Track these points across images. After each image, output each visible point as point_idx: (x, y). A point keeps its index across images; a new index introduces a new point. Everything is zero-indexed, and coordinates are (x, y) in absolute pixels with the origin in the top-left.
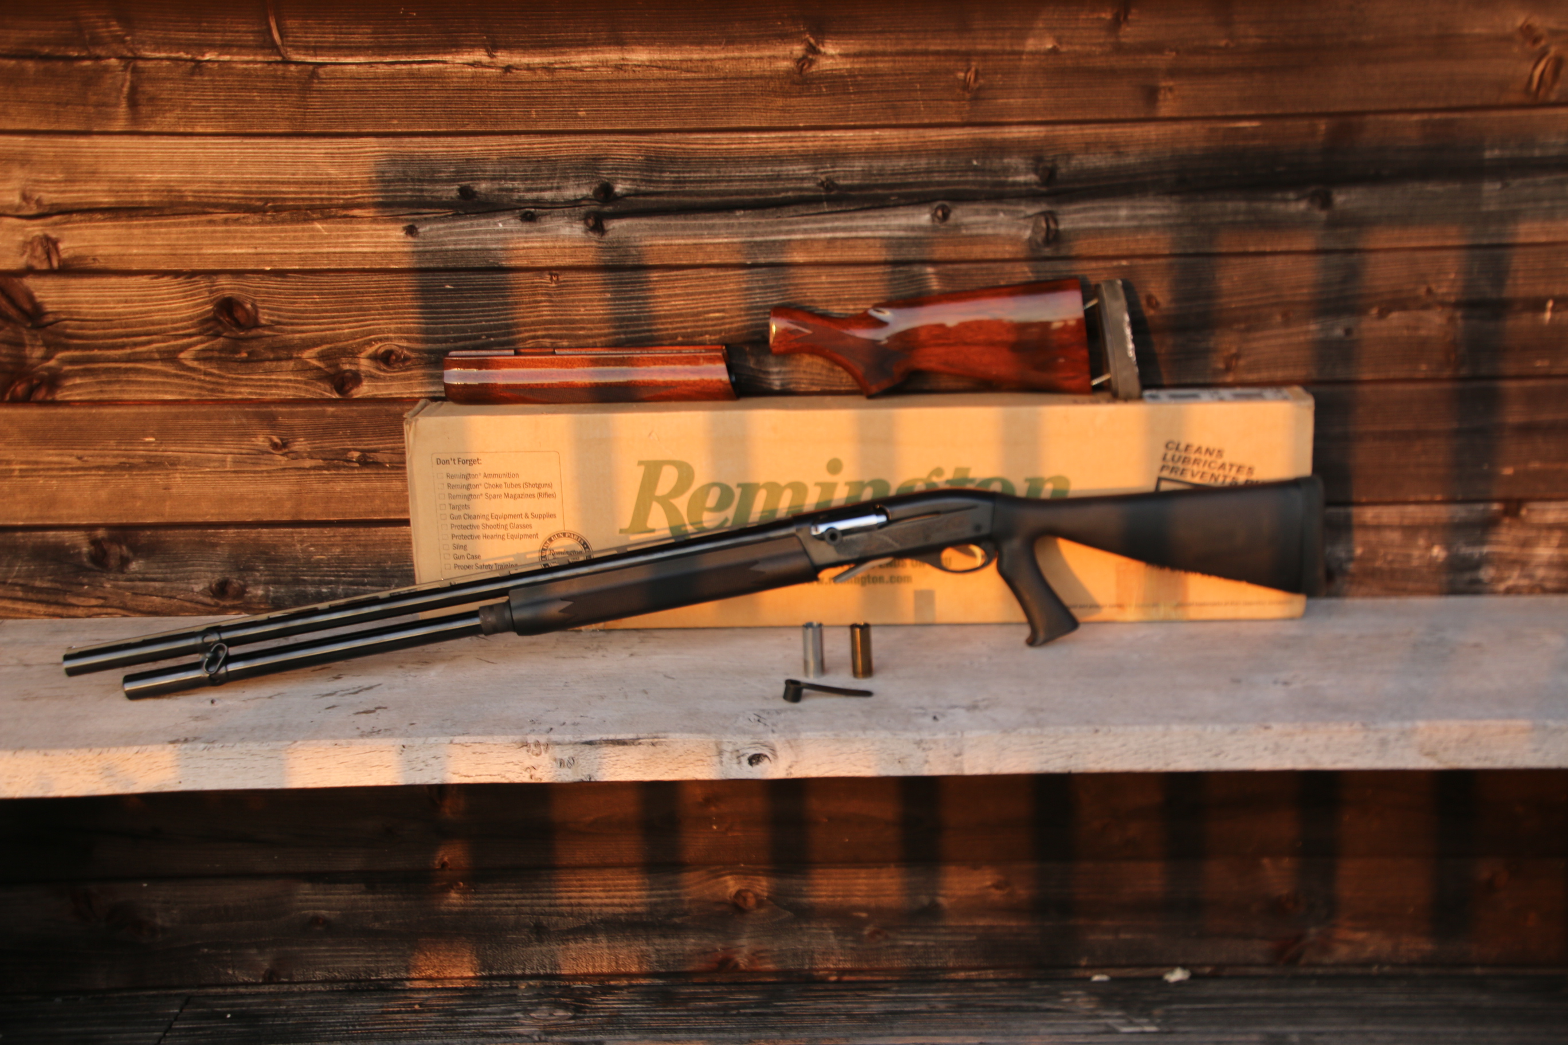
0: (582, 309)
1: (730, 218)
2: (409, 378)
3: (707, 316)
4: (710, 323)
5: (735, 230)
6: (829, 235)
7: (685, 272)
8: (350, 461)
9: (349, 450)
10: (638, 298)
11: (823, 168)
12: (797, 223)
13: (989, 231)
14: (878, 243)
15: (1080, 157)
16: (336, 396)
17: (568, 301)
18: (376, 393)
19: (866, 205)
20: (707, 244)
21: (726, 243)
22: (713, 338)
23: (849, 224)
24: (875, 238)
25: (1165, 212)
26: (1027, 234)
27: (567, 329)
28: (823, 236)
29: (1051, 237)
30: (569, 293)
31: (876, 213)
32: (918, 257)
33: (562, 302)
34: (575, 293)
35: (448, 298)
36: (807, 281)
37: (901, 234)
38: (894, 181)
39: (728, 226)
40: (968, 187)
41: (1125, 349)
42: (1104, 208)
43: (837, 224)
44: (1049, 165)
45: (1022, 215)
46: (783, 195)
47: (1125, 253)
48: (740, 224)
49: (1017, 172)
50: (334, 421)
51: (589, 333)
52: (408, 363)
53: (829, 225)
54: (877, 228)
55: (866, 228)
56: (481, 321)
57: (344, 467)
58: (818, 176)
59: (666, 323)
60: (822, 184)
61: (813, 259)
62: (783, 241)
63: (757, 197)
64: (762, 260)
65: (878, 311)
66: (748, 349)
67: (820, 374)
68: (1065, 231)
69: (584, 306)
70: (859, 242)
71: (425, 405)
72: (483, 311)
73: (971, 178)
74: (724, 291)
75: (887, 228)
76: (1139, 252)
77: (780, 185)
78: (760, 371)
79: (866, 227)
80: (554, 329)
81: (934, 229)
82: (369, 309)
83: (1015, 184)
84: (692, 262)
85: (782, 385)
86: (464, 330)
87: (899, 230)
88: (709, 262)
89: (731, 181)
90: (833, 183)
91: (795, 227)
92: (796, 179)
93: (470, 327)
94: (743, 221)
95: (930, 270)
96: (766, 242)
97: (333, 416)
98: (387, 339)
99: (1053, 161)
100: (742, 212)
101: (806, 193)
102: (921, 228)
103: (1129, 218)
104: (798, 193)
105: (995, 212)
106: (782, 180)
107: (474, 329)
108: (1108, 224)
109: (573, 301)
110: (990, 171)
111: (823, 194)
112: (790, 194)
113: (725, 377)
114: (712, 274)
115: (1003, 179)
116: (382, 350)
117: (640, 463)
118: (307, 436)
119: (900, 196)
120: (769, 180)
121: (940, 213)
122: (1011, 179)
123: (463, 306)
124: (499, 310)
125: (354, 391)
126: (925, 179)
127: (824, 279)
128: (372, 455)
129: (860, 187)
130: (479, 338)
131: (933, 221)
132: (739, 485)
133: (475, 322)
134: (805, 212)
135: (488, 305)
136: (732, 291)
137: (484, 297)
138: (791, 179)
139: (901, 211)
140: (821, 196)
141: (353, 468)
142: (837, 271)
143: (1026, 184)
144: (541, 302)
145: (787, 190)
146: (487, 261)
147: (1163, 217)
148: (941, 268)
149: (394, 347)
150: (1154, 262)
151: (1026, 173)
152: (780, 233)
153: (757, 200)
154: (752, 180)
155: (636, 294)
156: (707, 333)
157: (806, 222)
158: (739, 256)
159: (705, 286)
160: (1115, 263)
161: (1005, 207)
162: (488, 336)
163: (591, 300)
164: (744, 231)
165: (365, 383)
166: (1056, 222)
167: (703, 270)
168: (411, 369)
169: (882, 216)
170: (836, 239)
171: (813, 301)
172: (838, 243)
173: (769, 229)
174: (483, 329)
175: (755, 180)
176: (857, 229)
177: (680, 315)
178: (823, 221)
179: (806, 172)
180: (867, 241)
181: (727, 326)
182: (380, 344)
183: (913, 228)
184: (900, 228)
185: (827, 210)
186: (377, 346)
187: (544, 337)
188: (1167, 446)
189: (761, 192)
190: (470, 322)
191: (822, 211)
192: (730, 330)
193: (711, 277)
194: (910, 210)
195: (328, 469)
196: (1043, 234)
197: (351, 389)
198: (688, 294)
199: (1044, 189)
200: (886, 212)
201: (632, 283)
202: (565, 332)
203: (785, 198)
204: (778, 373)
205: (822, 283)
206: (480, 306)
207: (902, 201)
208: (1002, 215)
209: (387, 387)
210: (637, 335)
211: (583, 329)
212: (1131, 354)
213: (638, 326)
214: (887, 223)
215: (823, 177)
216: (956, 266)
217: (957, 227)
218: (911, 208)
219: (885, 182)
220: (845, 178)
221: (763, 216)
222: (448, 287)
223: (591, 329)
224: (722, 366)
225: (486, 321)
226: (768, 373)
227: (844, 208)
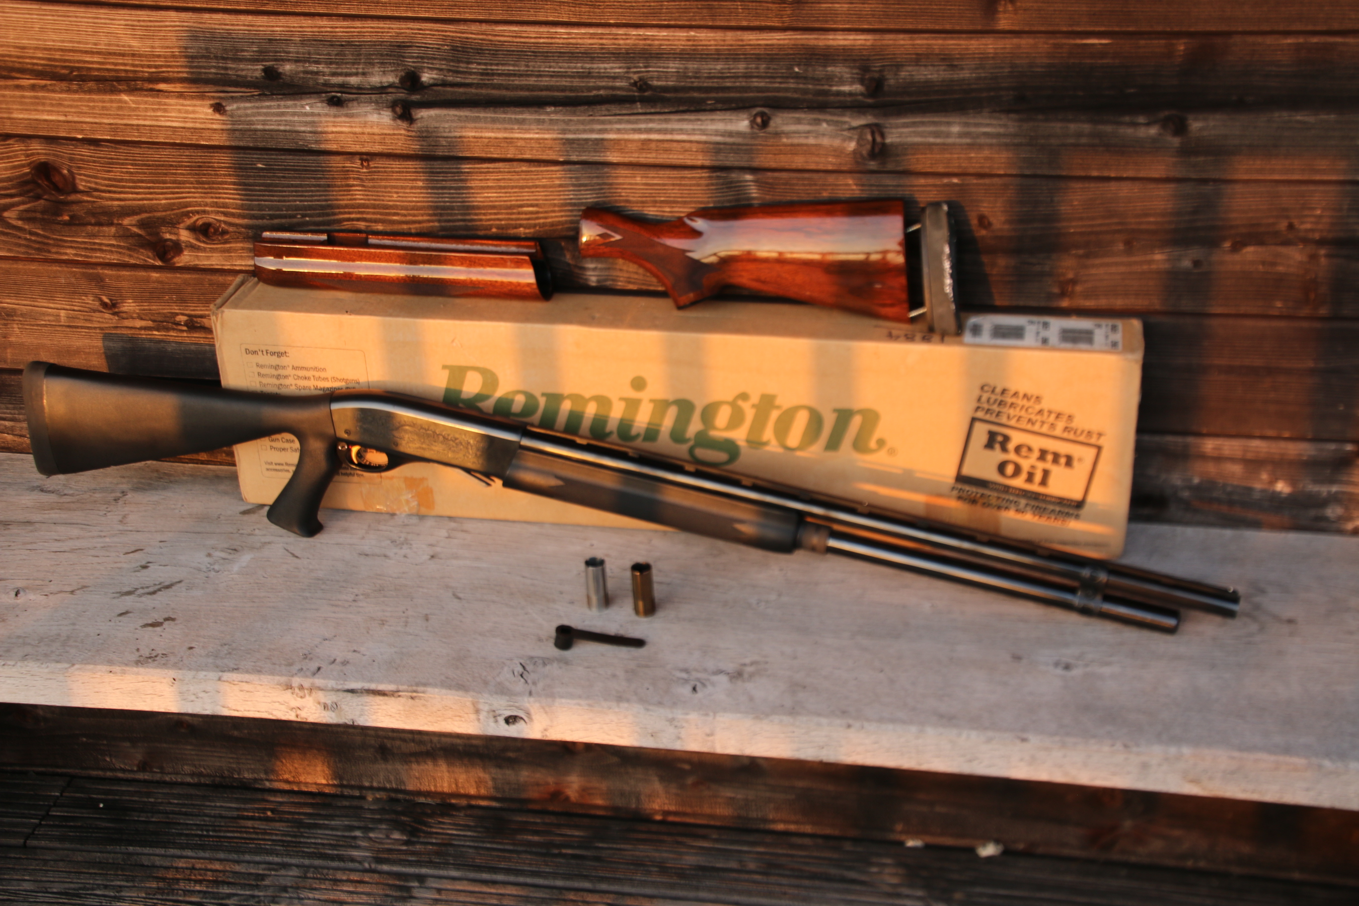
0: (395, 195)
1: (540, 114)
2: (229, 251)
3: (520, 210)
4: (524, 216)
5: (546, 126)
6: (643, 136)
7: (497, 165)
8: (178, 324)
9: (177, 314)
10: (451, 188)
11: (635, 67)
12: (610, 122)
13: (811, 141)
14: (694, 147)
15: (910, 68)
16: (159, 263)
17: (380, 187)
18: (197, 262)
19: (681, 108)
20: (517, 139)
21: (538, 139)
22: (527, 231)
23: (664, 126)
24: (691, 142)
25: (1002, 130)
26: (852, 146)
27: (381, 214)
28: (636, 136)
29: (877, 150)
30: (381, 179)
31: (692, 117)
32: (736, 164)
33: (374, 187)
34: (387, 179)
35: (260, 176)
36: (621, 181)
37: (719, 139)
38: (710, 85)
39: (539, 122)
40: (789, 95)
41: (942, 284)
42: (934, 123)
43: (651, 125)
44: (876, 75)
45: (847, 126)
46: (594, 93)
47: (956, 170)
48: (551, 120)
49: (842, 82)
50: (160, 286)
51: (403, 219)
52: (227, 237)
53: (643, 126)
54: (693, 132)
55: (681, 131)
56: (295, 201)
57: (174, 329)
58: (631, 75)
59: (480, 214)
60: (635, 84)
61: (627, 160)
62: (596, 139)
63: (568, 94)
64: (574, 158)
65: (692, 220)
66: (563, 244)
67: (636, 273)
68: (892, 145)
69: (397, 193)
70: (675, 145)
71: (242, 283)
72: (296, 191)
73: (792, 86)
74: (537, 187)
75: (703, 132)
76: (971, 171)
77: (592, 83)
78: (576, 266)
79: (681, 130)
80: (368, 213)
81: (753, 136)
82: (184, 182)
83: (839, 94)
84: (503, 156)
85: (598, 281)
86: (279, 209)
87: (716, 135)
88: (520, 157)
89: (540, 76)
90: (646, 84)
91: (608, 127)
92: (608, 77)
93: (284, 206)
94: (553, 117)
95: (749, 177)
96: (578, 140)
97: (158, 281)
98: (204, 212)
99: (880, 71)
100: (553, 108)
101: (619, 93)
102: (739, 134)
103: (961, 135)
104: (610, 92)
105: (817, 122)
106: (593, 77)
107: (289, 208)
108: (938, 141)
109: (386, 187)
110: (813, 78)
111: (636, 94)
112: (602, 92)
113: (532, 280)
114: (524, 169)
115: (826, 87)
116: (200, 222)
117: (445, 367)
118: (135, 299)
119: (718, 100)
120: (580, 77)
121: (759, 120)
122: (835, 88)
123: (276, 185)
124: (312, 191)
125: (176, 260)
126: (744, 84)
127: (638, 180)
128: (199, 320)
129: (675, 89)
130: (294, 216)
131: (752, 127)
132: (543, 395)
133: (289, 201)
134: (618, 112)
135: (301, 186)
136: (544, 186)
137: (296, 178)
138: (603, 77)
139: (718, 116)
140: (634, 96)
141: (183, 331)
142: (652, 173)
143: (851, 94)
144: (353, 185)
145: (599, 88)
146: (296, 143)
147: (998, 135)
148: (760, 176)
149: (211, 220)
150: (987, 181)
151: (852, 83)
152: (592, 131)
153: (567, 97)
154: (562, 76)
155: (448, 184)
156: (521, 226)
157: (620, 122)
158: (551, 152)
159: (518, 180)
160: (946, 181)
161: (829, 117)
162: (304, 216)
163: (402, 187)
164: (556, 127)
165: (186, 253)
166: (883, 135)
167: (515, 164)
168: (230, 243)
169: (699, 120)
170: (650, 140)
171: (628, 201)
172: (653, 145)
173: (581, 127)
174: (297, 208)
175: (565, 77)
176: (672, 131)
177: (493, 207)
178: (636, 122)
179: (617, 70)
180: (683, 144)
181: (542, 221)
182: (197, 217)
183: (730, 134)
184: (717, 133)
185: (640, 111)
186: (195, 218)
187: (358, 220)
188: (982, 388)
189: (572, 89)
190: (284, 201)
191: (635, 111)
192: (544, 225)
193: (522, 171)
194: (728, 116)
195: (158, 330)
196: (869, 147)
197: (173, 257)
198: (500, 187)
199: (870, 101)
200: (702, 116)
201: (443, 172)
202: (379, 216)
203: (598, 96)
204: (595, 269)
205: (636, 184)
206: (292, 186)
207: (719, 106)
208: (825, 125)
209: (208, 258)
210: (451, 224)
211: (397, 214)
212: (948, 289)
213: (451, 215)
214: (703, 127)
215: (636, 77)
216: (776, 174)
217: (777, 135)
218: (728, 113)
219: (701, 85)
220: (659, 78)
221: (574, 114)
222: (260, 166)
223: (405, 215)
224: (531, 271)
225: (300, 201)
226: (584, 269)
227: (658, 110)
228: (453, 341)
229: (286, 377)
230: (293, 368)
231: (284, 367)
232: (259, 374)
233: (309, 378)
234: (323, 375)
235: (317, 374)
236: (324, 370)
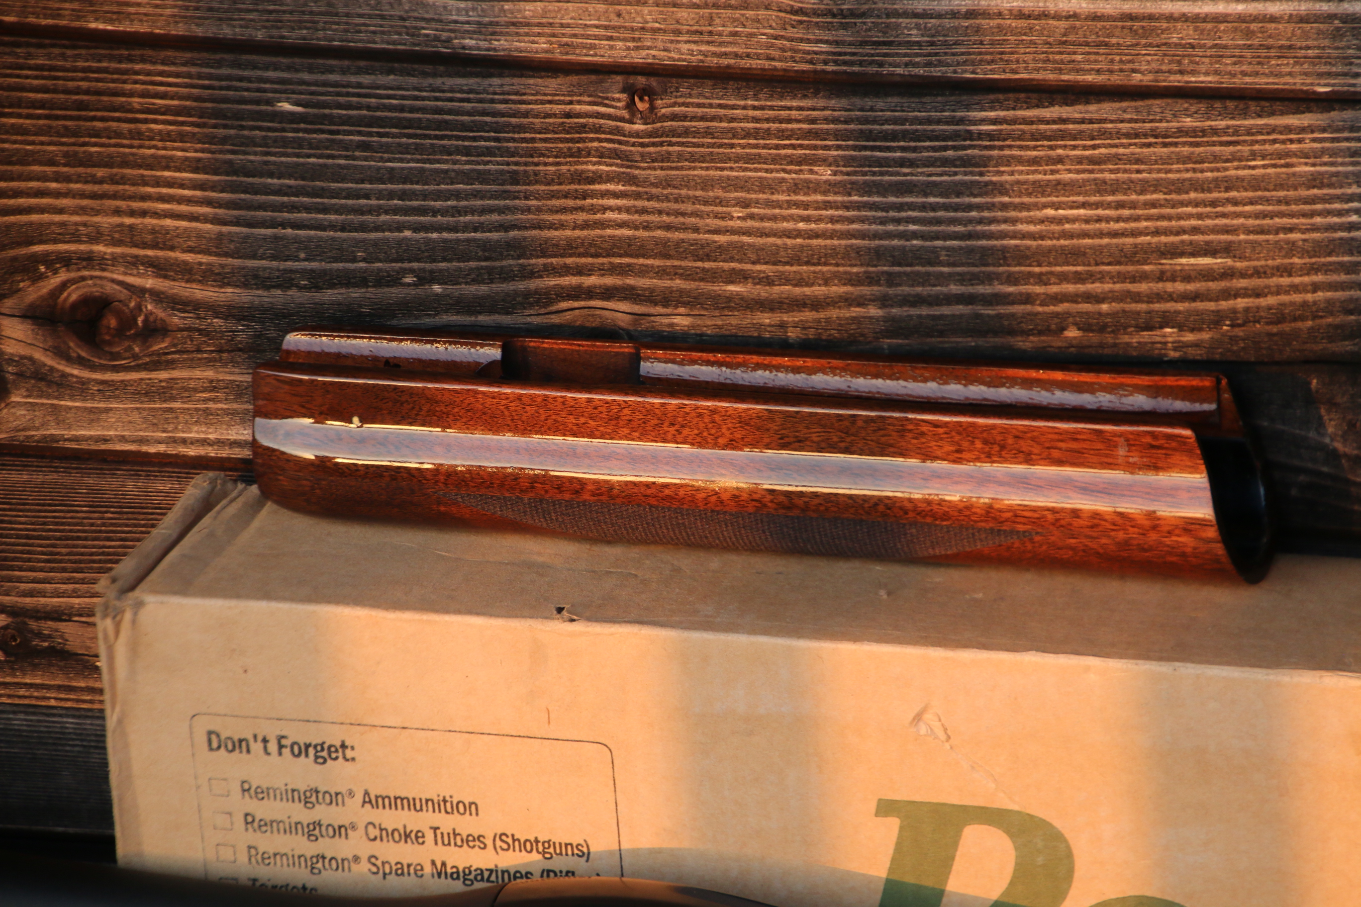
0: (737, 212)
2: (165, 392)
3: (1167, 263)
4: (1180, 287)
7: (1093, 110)
10: (927, 189)
17: (687, 183)
18: (54, 431)
20: (1170, 18)
21: (1241, 19)
22: (1189, 337)
27: (688, 275)
30: (692, 158)
33: (667, 183)
34: (712, 158)
35: (285, 143)
51: (762, 291)
52: (160, 346)
56: (400, 228)
59: (1027, 278)
66: (1314, 383)
69: (745, 204)
71: (206, 505)
72: (403, 195)
74: (1230, 185)
80: (643, 272)
82: (25, 159)
84: (1116, 79)
86: (343, 253)
88: (1176, 80)
93: (358, 243)
98: (89, 260)
107: (375, 252)
109: (706, 184)
113: (1204, 511)
114: (1188, 122)
116: (73, 295)
117: (886, 808)
123: (338, 175)
124: (457, 195)
130: (394, 280)
133: (377, 228)
135: (421, 177)
136: (1256, 184)
137: (405, 149)
144: (597, 178)
149: (110, 289)
155: (920, 176)
156: (1167, 320)
158: (1287, 66)
159: (1167, 160)
162: (425, 279)
163: (764, 186)
165: (18, 397)
167: (1157, 104)
168: (170, 365)
174: (406, 252)
177: (1075, 255)
181: (1241, 303)
182: (63, 276)
186: (55, 281)
187: (608, 293)
190: (363, 228)
192: (1250, 316)
193: (1182, 132)
198: (1101, 187)
201: (904, 135)
202: (678, 283)
206: (392, 176)
209: (95, 416)
210: (925, 311)
211: (742, 277)
213: (925, 280)
222: (287, 106)
223: (768, 281)
224: (1197, 478)
225: (416, 229)
228: (918, 718)
229: (340, 831)
230: (368, 800)
231: (335, 798)
232: (249, 820)
233: (418, 837)
234: (466, 825)
235: (447, 822)
236: (472, 808)
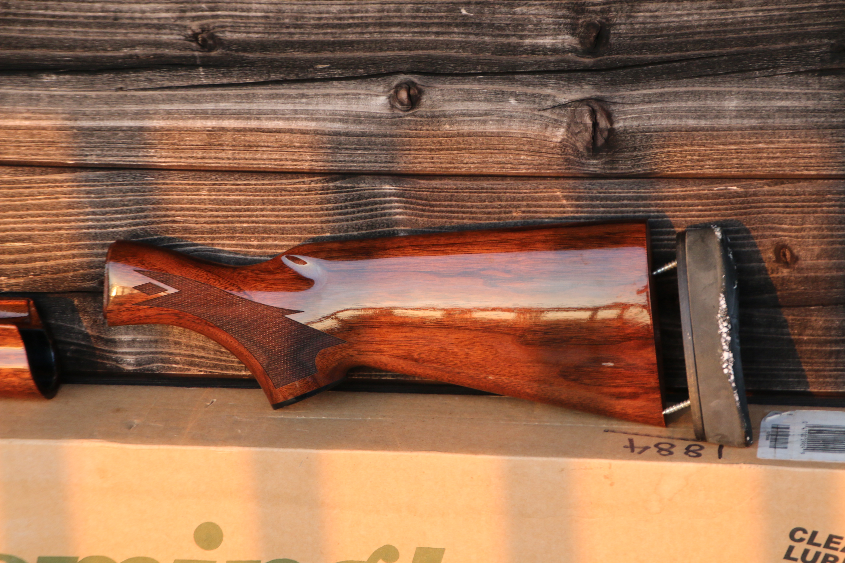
1: (32, 87)
4: (7, 257)
5: (42, 107)
6: (210, 123)
11: (193, 10)
12: (154, 101)
13: (491, 128)
14: (297, 140)
15: (652, 6)
19: (273, 77)
21: (28, 128)
22: (13, 281)
23: (246, 106)
24: (291, 131)
25: (811, 104)
26: (560, 134)
28: (199, 124)
29: (600, 141)
31: (293, 91)
32: (367, 167)
36: (174, 197)
37: (337, 126)
38: (321, 38)
39: (30, 99)
40: (452, 53)
41: (717, 360)
42: (697, 95)
43: (222, 105)
44: (597, 19)
45: (549, 103)
46: (126, 51)
47: (734, 172)
48: (52, 96)
49: (539, 30)
53: (210, 106)
54: (295, 115)
55: (274, 115)
58: (187, 23)
60: (194, 37)
61: (184, 162)
62: (130, 129)
63: (80, 53)
64: (93, 159)
65: (295, 260)
66: (76, 302)
67: (203, 348)
68: (625, 131)
70: (264, 137)
73: (457, 38)
74: (29, 207)
75: (312, 116)
76: (761, 172)
77: (120, 35)
78: (100, 339)
79: (275, 112)
81: (395, 121)
83: (534, 50)
85: (138, 363)
87: (333, 121)
89: (30, 23)
90: (212, 37)
91: (151, 108)
92: (147, 26)
94: (56, 92)
95: (388, 188)
96: (100, 129)
99: (602, 12)
100: (54, 77)
101: (167, 51)
102: (371, 118)
103: (740, 114)
104: (152, 51)
105: (501, 96)
106: (121, 26)
108: (702, 123)
110: (491, 26)
111: (196, 54)
112: (138, 51)
113: (22, 365)
114: (5, 178)
115: (514, 40)
119: (334, 64)
120: (99, 25)
121: (403, 95)
122: (527, 41)
126: (377, 36)
127: (204, 195)
129: (263, 46)
131: (393, 107)
134: (167, 84)
136: (41, 207)
138: (139, 26)
139: (335, 88)
140: (194, 57)
142: (227, 183)
143: (555, 50)
145: (133, 44)
147: (805, 112)
148: (407, 186)
150: (788, 188)
151: (557, 33)
152: (123, 115)
153: (77, 59)
154: (68, 24)
157: (170, 100)
158: (52, 151)
160: (717, 188)
161: (519, 89)
164: (60, 109)
166: (609, 117)
169: (303, 96)
170: (223, 129)
171: (186, 230)
172: (228, 138)
173: (104, 108)
175: (73, 24)
176: (259, 115)
178: (198, 100)
179: (164, 15)
180: (278, 136)
181: (38, 264)
183: (357, 118)
184: (334, 117)
185: (205, 81)
188: (792, 535)
189: (85, 46)
191: (196, 82)
192: (42, 271)
194: (351, 88)
196: (587, 136)
199: (588, 61)
200: (309, 90)
203: (131, 56)
204: (131, 343)
205: (201, 202)
207: (337, 72)
208: (513, 101)
212: (727, 369)
214: (310, 107)
215: (195, 26)
216: (434, 183)
217: (435, 118)
218: (352, 84)
219: (305, 38)
220: (234, 28)
221: (91, 86)
224: (20, 350)
226: (114, 342)
227: (235, 80)
